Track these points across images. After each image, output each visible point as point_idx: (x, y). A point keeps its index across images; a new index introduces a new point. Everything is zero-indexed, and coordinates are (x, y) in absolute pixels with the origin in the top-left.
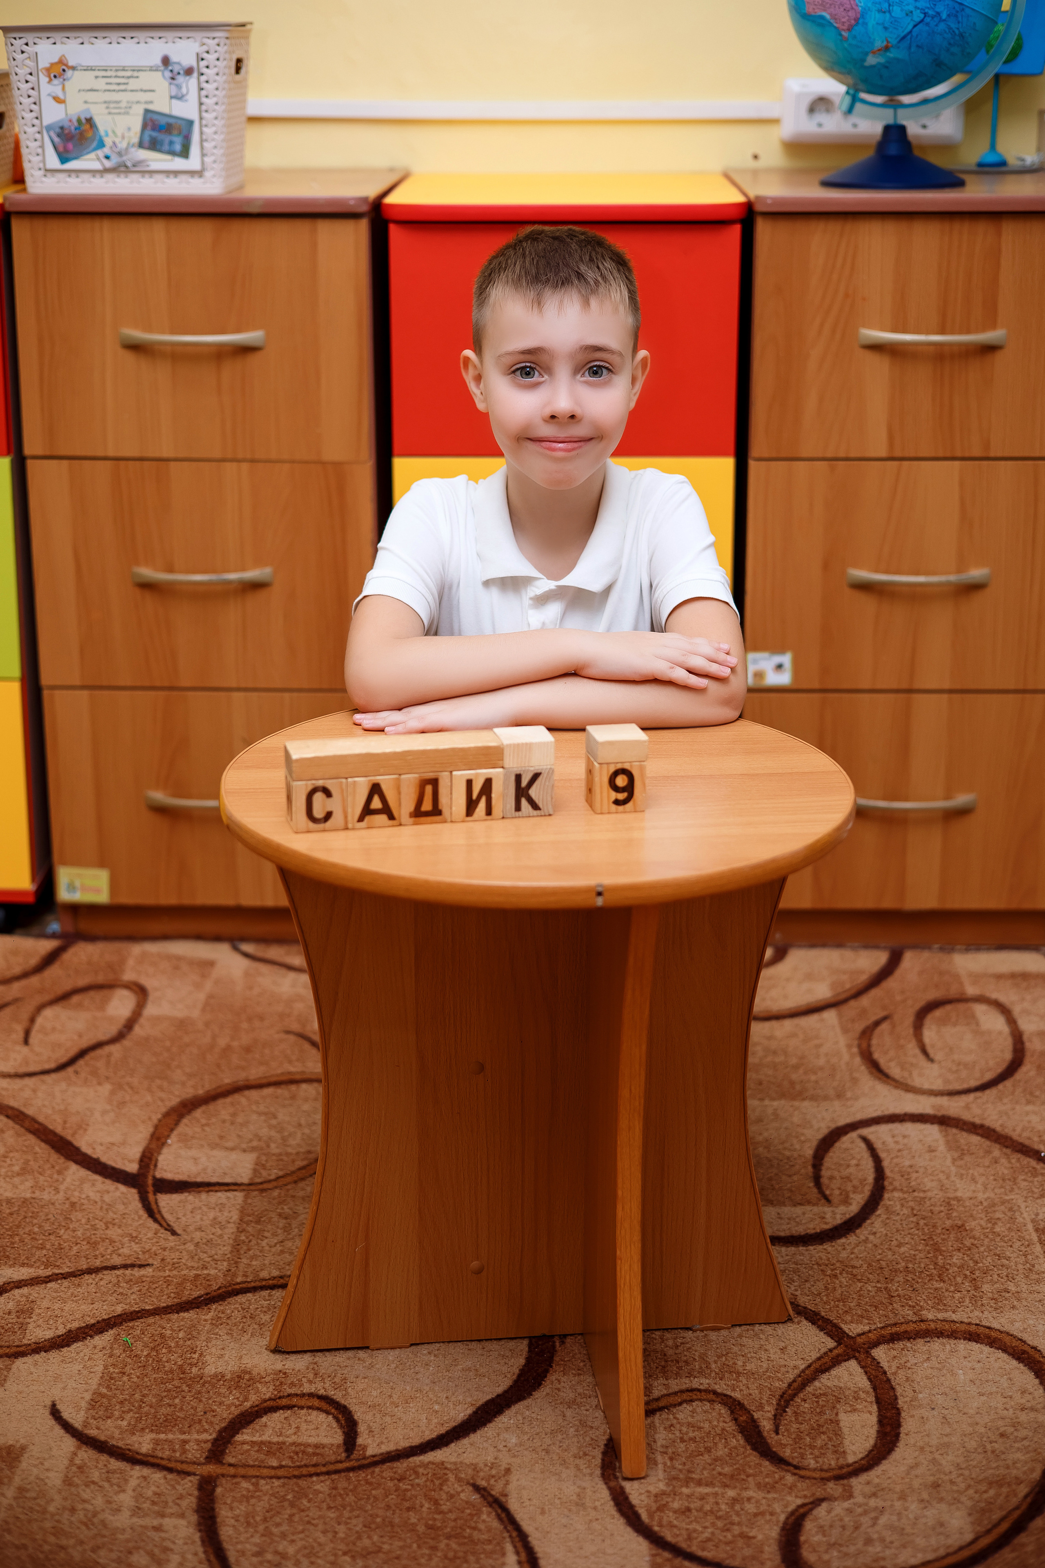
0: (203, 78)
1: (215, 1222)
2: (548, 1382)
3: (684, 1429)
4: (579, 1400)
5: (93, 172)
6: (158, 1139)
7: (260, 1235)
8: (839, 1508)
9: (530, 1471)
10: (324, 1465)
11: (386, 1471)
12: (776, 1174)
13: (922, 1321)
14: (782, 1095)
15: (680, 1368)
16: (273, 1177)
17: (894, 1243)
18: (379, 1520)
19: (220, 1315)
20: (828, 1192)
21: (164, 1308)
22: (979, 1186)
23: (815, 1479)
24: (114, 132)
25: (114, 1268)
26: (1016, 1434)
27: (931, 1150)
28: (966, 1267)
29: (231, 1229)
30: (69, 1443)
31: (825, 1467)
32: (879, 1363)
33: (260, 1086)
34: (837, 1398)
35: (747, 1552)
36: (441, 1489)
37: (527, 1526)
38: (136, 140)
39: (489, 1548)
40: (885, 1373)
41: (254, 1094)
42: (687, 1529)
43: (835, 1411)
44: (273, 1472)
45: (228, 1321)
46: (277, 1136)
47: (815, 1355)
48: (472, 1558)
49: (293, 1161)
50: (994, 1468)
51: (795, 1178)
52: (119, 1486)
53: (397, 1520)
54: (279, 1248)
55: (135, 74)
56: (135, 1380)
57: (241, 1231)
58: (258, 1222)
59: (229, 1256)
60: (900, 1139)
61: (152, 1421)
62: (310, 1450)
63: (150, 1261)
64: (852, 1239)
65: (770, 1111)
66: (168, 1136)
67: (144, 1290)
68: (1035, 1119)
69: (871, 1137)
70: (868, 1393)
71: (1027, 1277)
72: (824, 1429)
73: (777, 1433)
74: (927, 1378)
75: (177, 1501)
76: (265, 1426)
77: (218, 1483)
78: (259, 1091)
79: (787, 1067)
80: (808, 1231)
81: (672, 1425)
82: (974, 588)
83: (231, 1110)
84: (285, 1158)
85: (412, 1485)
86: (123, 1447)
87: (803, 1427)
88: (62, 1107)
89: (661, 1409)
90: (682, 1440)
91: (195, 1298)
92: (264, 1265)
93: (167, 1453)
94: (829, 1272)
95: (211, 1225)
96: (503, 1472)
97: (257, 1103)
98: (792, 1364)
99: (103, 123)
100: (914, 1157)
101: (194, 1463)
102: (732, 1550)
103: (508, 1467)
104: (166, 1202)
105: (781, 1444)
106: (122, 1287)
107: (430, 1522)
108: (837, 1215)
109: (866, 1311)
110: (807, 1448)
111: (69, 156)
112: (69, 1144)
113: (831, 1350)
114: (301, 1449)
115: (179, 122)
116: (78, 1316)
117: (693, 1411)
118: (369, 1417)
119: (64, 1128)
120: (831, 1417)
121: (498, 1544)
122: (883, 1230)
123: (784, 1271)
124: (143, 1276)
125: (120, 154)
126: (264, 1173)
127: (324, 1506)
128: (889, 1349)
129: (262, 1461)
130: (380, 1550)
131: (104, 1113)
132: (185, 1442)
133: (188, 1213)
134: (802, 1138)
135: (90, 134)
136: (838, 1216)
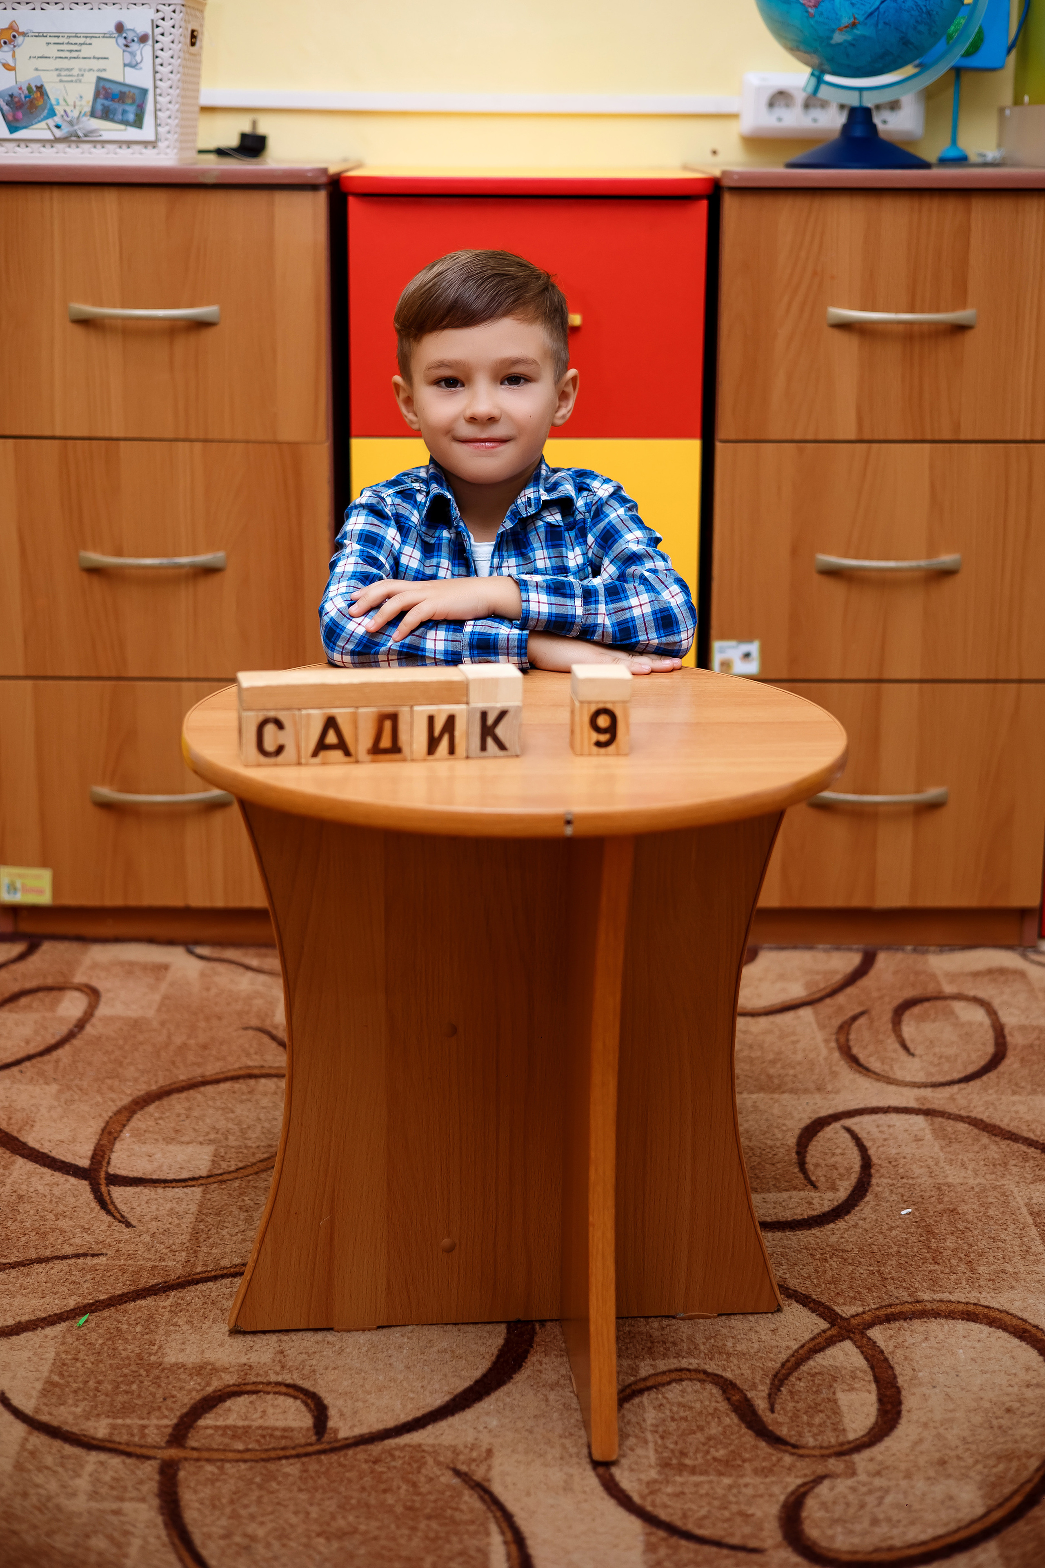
0: (158, 46)
1: (171, 1212)
2: (529, 1363)
3: (675, 1409)
4: (562, 1382)
5: (43, 142)
6: (110, 1133)
7: (221, 1225)
8: (842, 1485)
9: (513, 1451)
10: (293, 1448)
11: (360, 1454)
12: (759, 1164)
13: (918, 1302)
14: (761, 1089)
15: (668, 1349)
16: (233, 1168)
17: (885, 1227)
18: (353, 1501)
19: (179, 1301)
20: (813, 1178)
21: (119, 1296)
22: (969, 1172)
23: (814, 1456)
24: (65, 100)
25: (65, 1257)
26: (1022, 1409)
27: (918, 1139)
28: (960, 1250)
29: (189, 1219)
30: (19, 1429)
31: (825, 1445)
32: (875, 1343)
33: (217, 1081)
34: (833, 1377)
35: (747, 1530)
36: (419, 1472)
37: (512, 1506)
38: (88, 109)
39: (472, 1528)
40: (882, 1352)
41: (209, 1089)
42: (682, 1509)
43: (832, 1390)
44: (239, 1456)
45: (188, 1308)
46: (236, 1127)
47: (807, 1336)
48: (455, 1539)
49: (254, 1154)
50: (1002, 1443)
51: (779, 1166)
52: (74, 1471)
53: (373, 1501)
54: (240, 1237)
55: (88, 41)
56: (89, 1365)
57: (198, 1220)
58: (218, 1214)
59: (188, 1244)
60: (885, 1129)
61: (108, 1408)
62: (278, 1433)
63: (104, 1251)
64: (841, 1224)
65: (749, 1103)
66: (121, 1131)
67: (98, 1278)
68: (1022, 1109)
69: (856, 1128)
70: (865, 1372)
71: (1024, 1258)
72: (822, 1408)
73: (772, 1410)
74: (927, 1357)
75: (138, 1486)
76: (229, 1410)
77: (181, 1466)
78: (216, 1086)
79: (763, 1062)
80: (796, 1217)
81: (661, 1405)
82: (945, 573)
83: (187, 1105)
84: (245, 1151)
85: (389, 1468)
86: (78, 1433)
87: (800, 1405)
88: (7, 1104)
89: (649, 1389)
90: (673, 1419)
91: (152, 1286)
92: (225, 1253)
93: (125, 1438)
94: (818, 1256)
95: (168, 1215)
96: (484, 1455)
97: (214, 1099)
98: (784, 1344)
99: (54, 90)
100: (900, 1146)
101: (155, 1447)
102: (731, 1527)
103: (489, 1447)
104: (119, 1194)
105: (778, 1422)
106: (75, 1275)
107: (409, 1504)
108: (824, 1201)
109: (859, 1293)
110: (805, 1426)
111: (18, 125)
112: (17, 1139)
113: (824, 1331)
114: (268, 1432)
115: (133, 90)
116: (28, 1310)
117: (683, 1391)
118: (340, 1402)
119: (9, 1124)
120: (831, 1396)
121: (482, 1524)
122: (873, 1216)
123: (772, 1254)
124: (97, 1264)
125: (71, 123)
126: (224, 1165)
127: (295, 1488)
128: (885, 1329)
129: (227, 1445)
130: (355, 1531)
131: (51, 1108)
132: (144, 1427)
133: (143, 1203)
134: (784, 1128)
135: (40, 103)
136: (826, 1203)
